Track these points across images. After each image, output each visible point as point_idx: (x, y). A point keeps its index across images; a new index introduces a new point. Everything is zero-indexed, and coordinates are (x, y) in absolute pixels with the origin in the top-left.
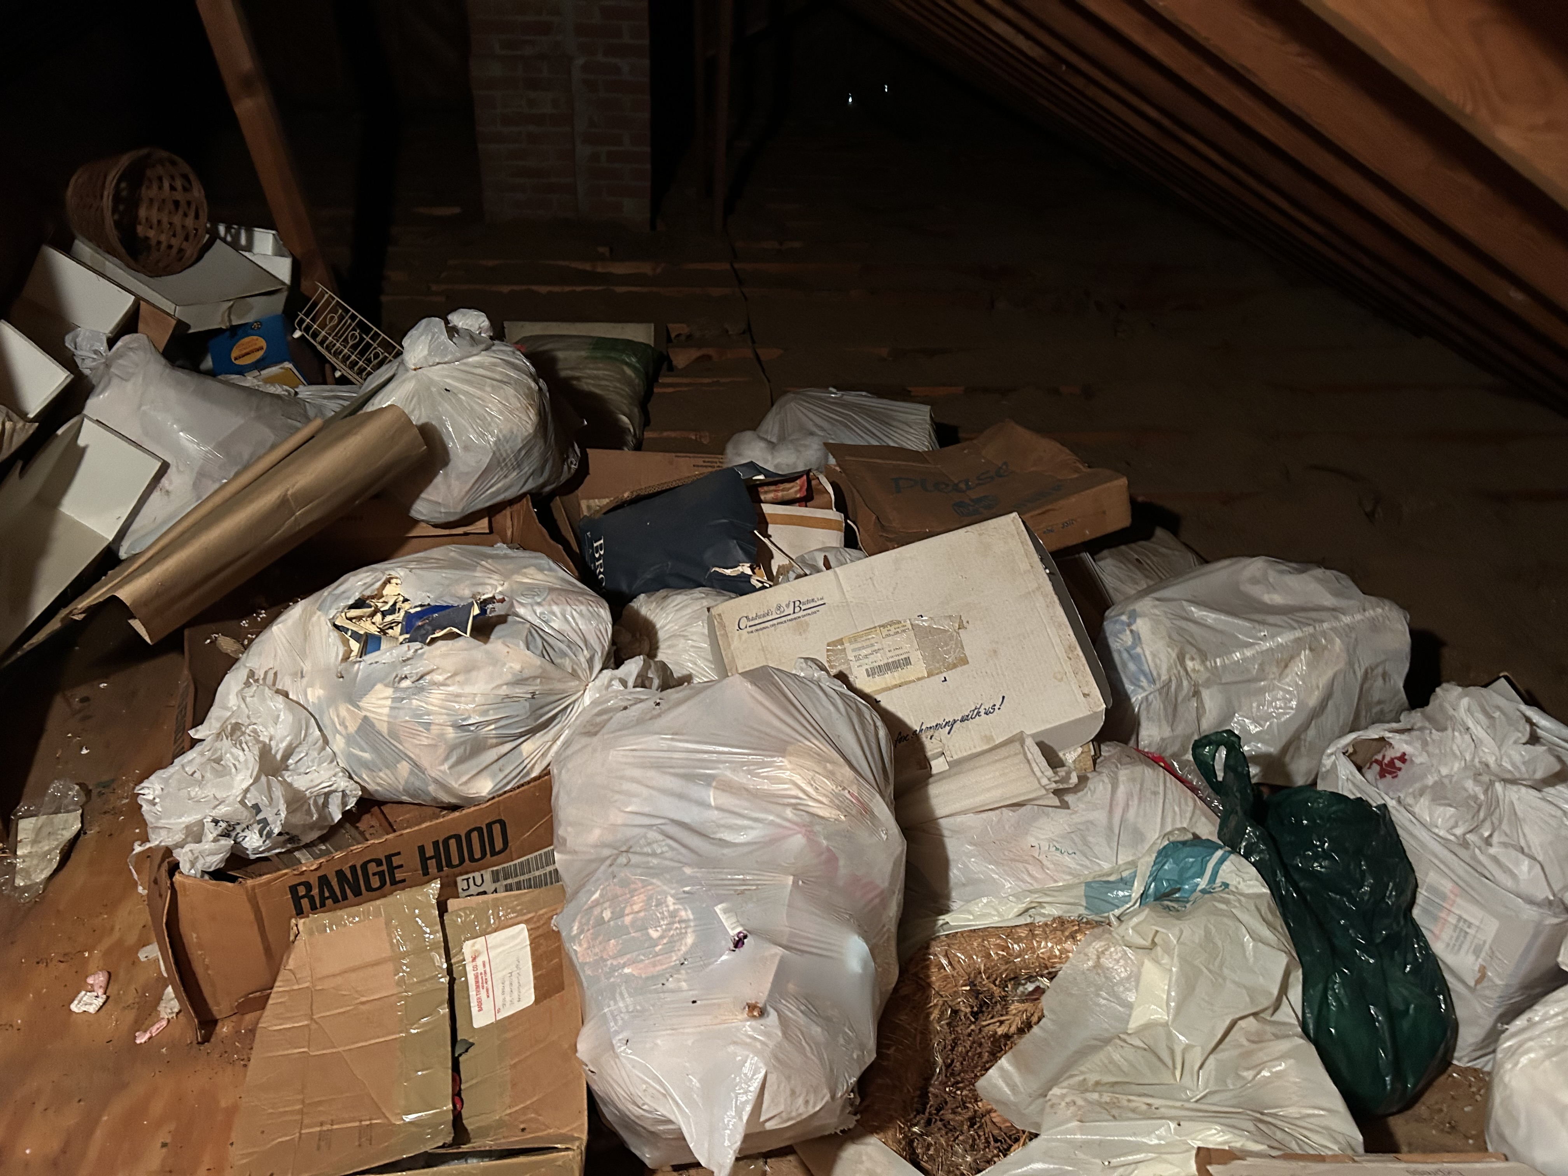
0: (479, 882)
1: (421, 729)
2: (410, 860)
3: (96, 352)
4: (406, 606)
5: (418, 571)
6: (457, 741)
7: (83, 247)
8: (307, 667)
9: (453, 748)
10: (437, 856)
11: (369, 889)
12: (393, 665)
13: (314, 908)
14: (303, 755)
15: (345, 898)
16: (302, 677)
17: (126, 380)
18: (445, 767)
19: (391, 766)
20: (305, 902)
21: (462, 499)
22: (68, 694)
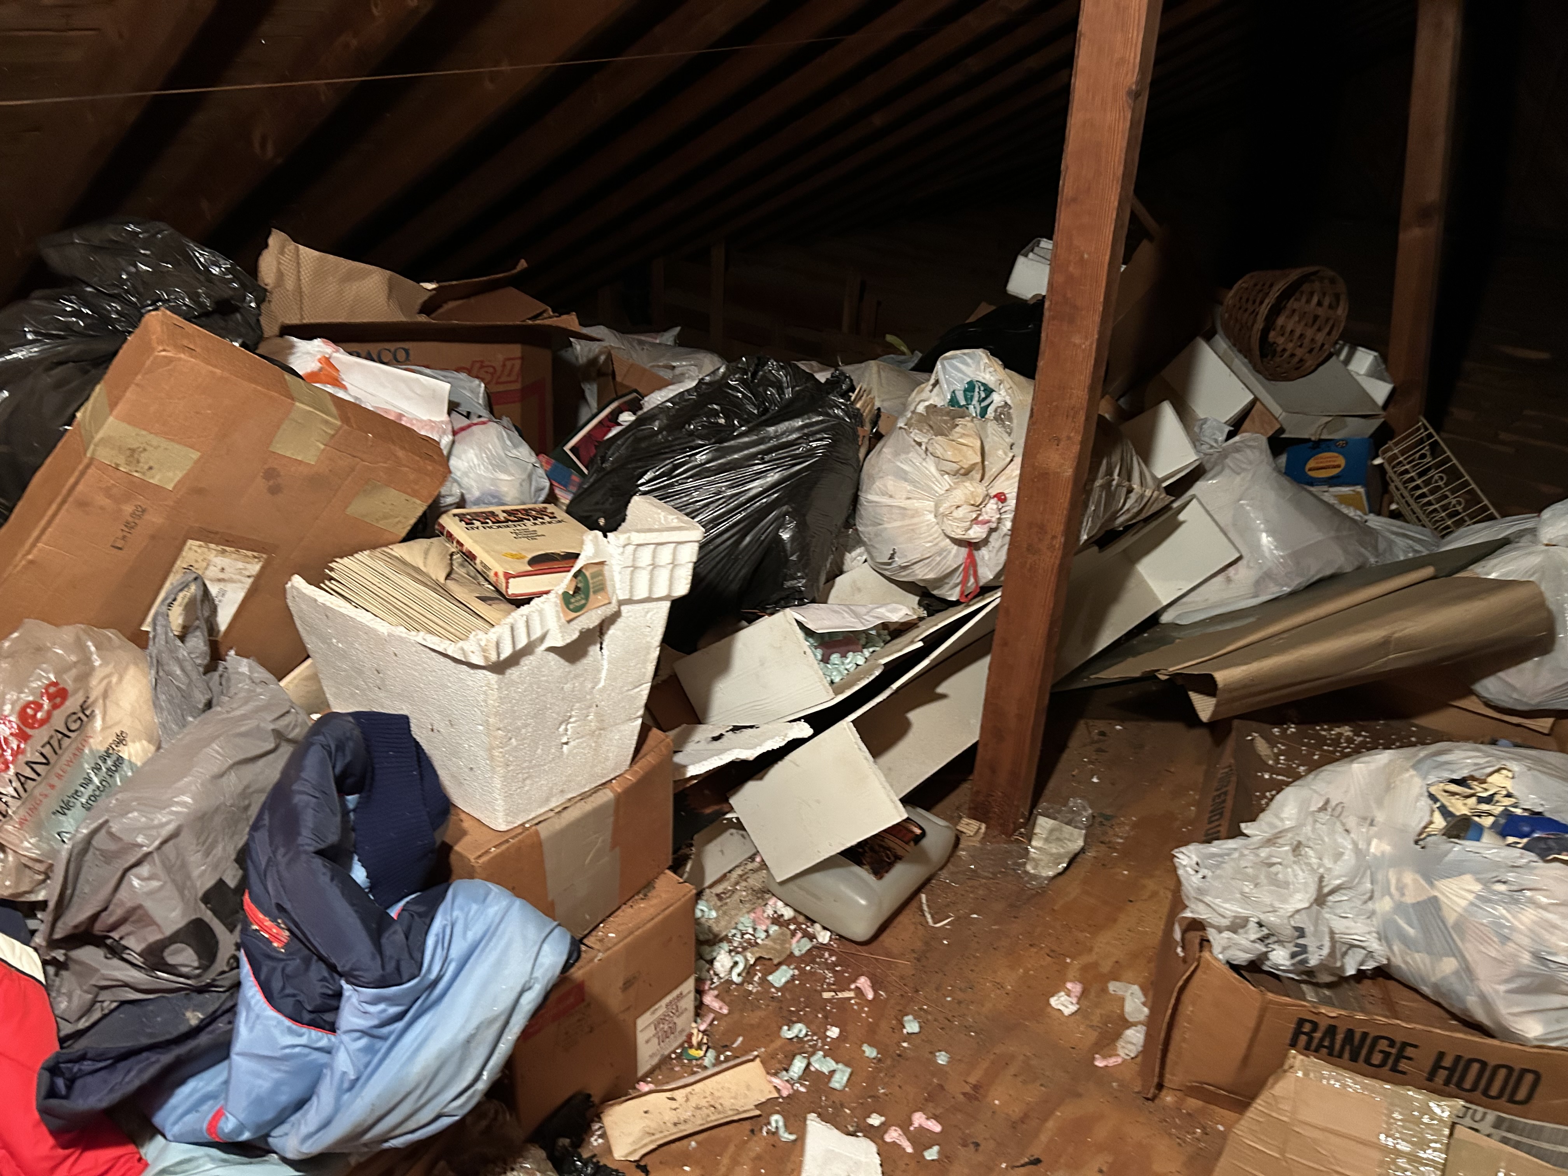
0: (1478, 1117)
1: (1495, 939)
2: (1424, 1059)
3: (1216, 441)
4: (1507, 802)
5: (1536, 773)
6: (1528, 970)
7: (1221, 342)
8: (1380, 817)
9: (1519, 974)
10: (1452, 1070)
11: (1368, 1061)
12: (1497, 865)
13: (1307, 1047)
14: (1345, 898)
15: (1340, 1056)
16: (1372, 824)
17: (1238, 474)
18: (1502, 988)
19: (1436, 955)
20: (1303, 1039)
22: (1091, 723)
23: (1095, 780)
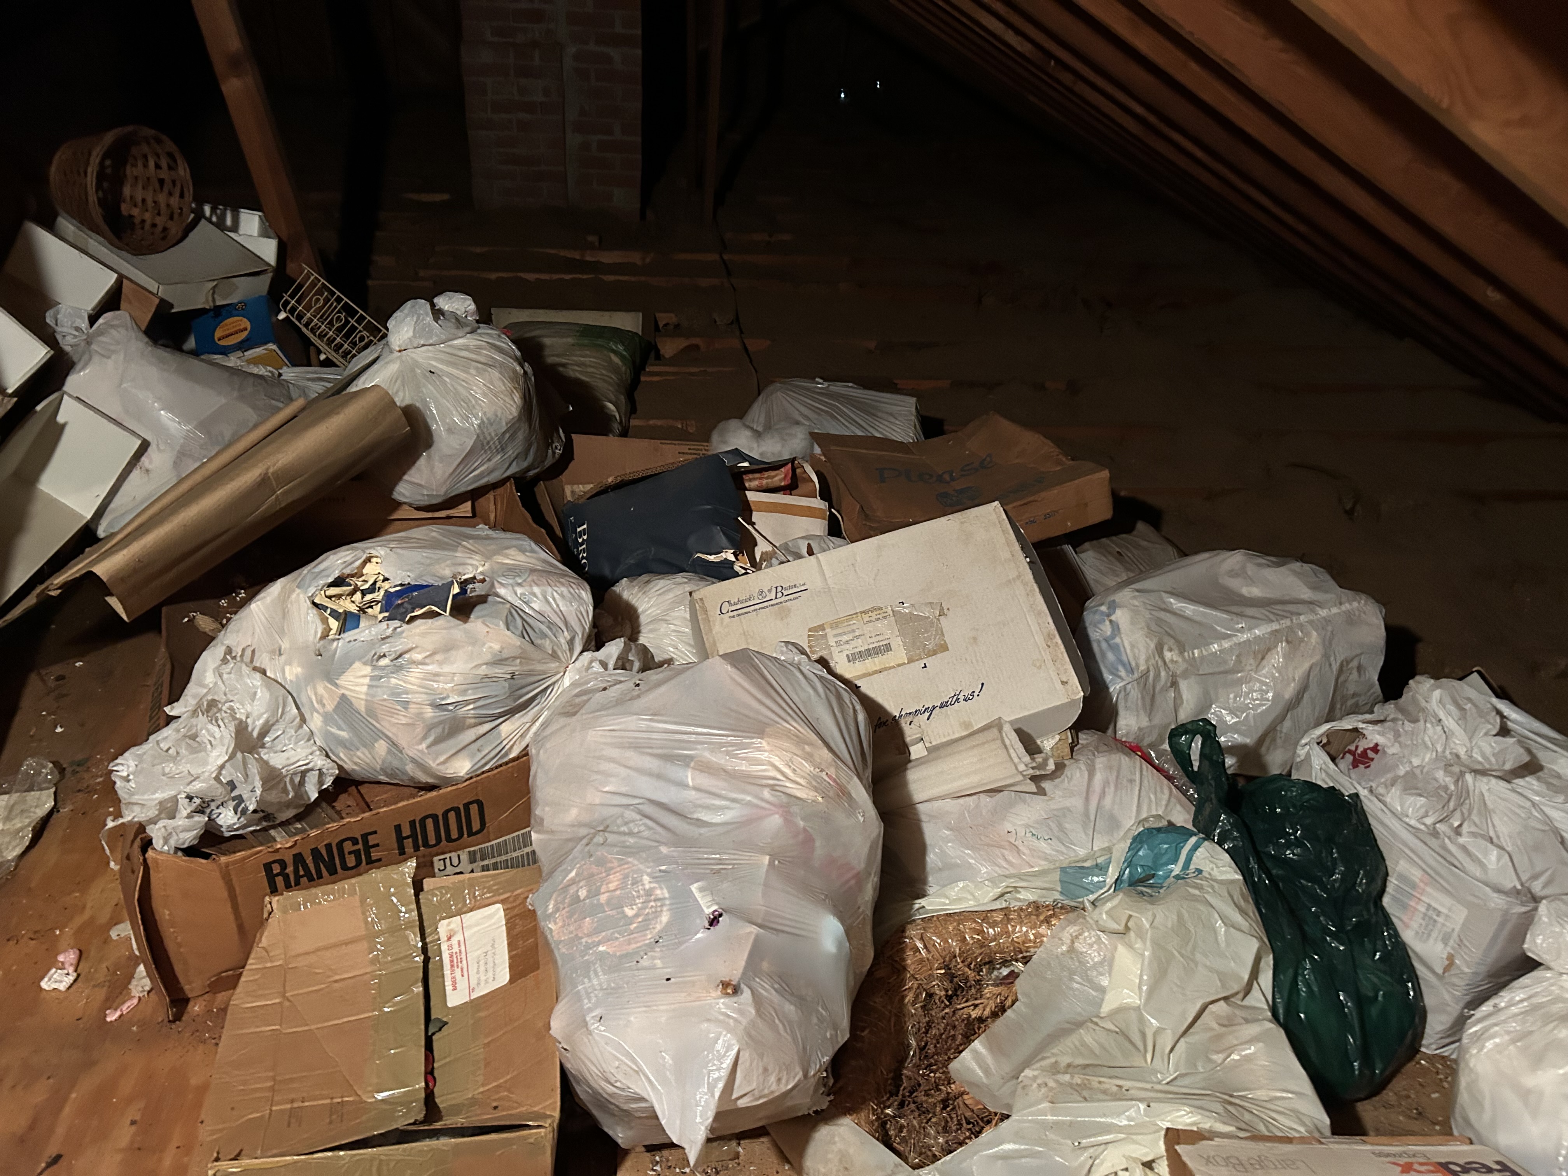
0: (455, 862)
1: (399, 708)
2: (386, 839)
3: (77, 329)
4: (386, 585)
5: (399, 551)
6: (436, 720)
7: (66, 224)
8: (285, 645)
9: (430, 728)
10: (414, 836)
11: (345, 867)
12: (372, 643)
13: (288, 887)
14: (279, 733)
15: (320, 876)
16: (280, 654)
17: (109, 357)
18: (423, 746)
19: (369, 746)
20: (279, 880)
21: (446, 481)
22: (43, 672)
23: (59, 730)
